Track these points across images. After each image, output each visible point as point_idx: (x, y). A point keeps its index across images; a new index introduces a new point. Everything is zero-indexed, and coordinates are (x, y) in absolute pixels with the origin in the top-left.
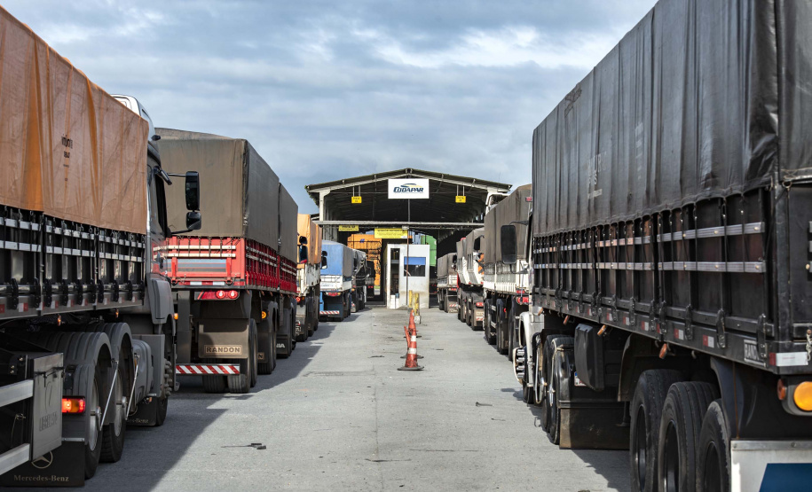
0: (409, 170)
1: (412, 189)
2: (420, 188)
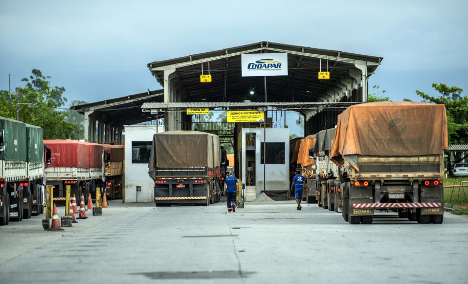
0: (264, 44)
1: (269, 65)
2: (278, 64)
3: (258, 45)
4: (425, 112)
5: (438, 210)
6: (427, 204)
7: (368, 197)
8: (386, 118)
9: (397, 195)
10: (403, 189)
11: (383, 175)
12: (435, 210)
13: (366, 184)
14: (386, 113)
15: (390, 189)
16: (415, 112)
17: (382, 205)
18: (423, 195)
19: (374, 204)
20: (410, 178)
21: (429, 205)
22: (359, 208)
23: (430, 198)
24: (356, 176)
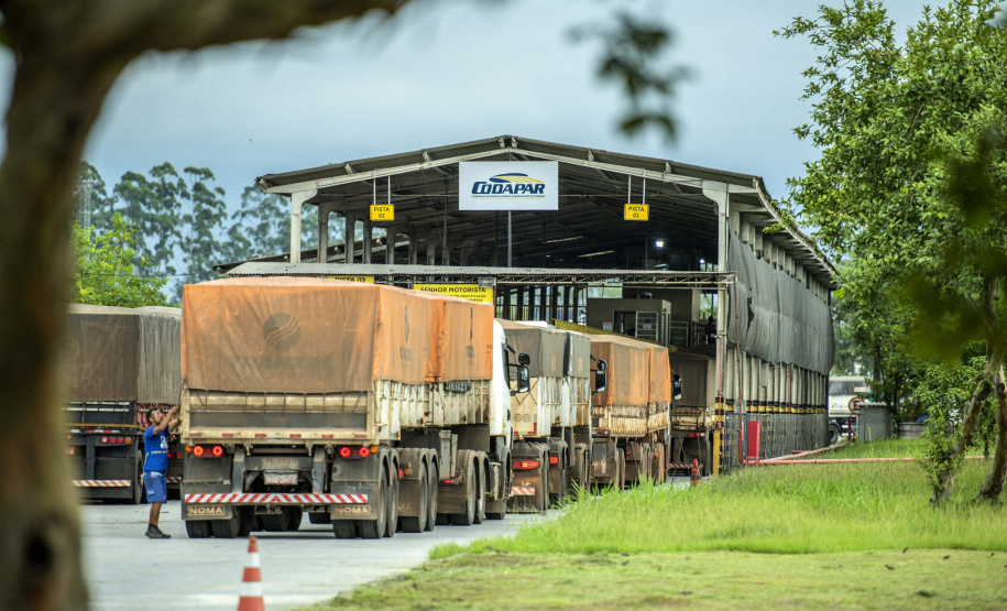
0: (508, 141)
1: (517, 186)
2: (537, 186)
3: (493, 144)
4: (340, 300)
5: (365, 510)
6: (339, 497)
7: (220, 480)
8: (258, 312)
9: (283, 477)
10: (294, 464)
11: (249, 434)
12: (359, 510)
13: (218, 452)
14: (258, 302)
15: (267, 464)
16: (320, 299)
17: (245, 497)
18: (336, 477)
19: (229, 496)
20: (304, 440)
21: (342, 500)
22: (197, 504)
23: (350, 483)
24: (191, 435)
